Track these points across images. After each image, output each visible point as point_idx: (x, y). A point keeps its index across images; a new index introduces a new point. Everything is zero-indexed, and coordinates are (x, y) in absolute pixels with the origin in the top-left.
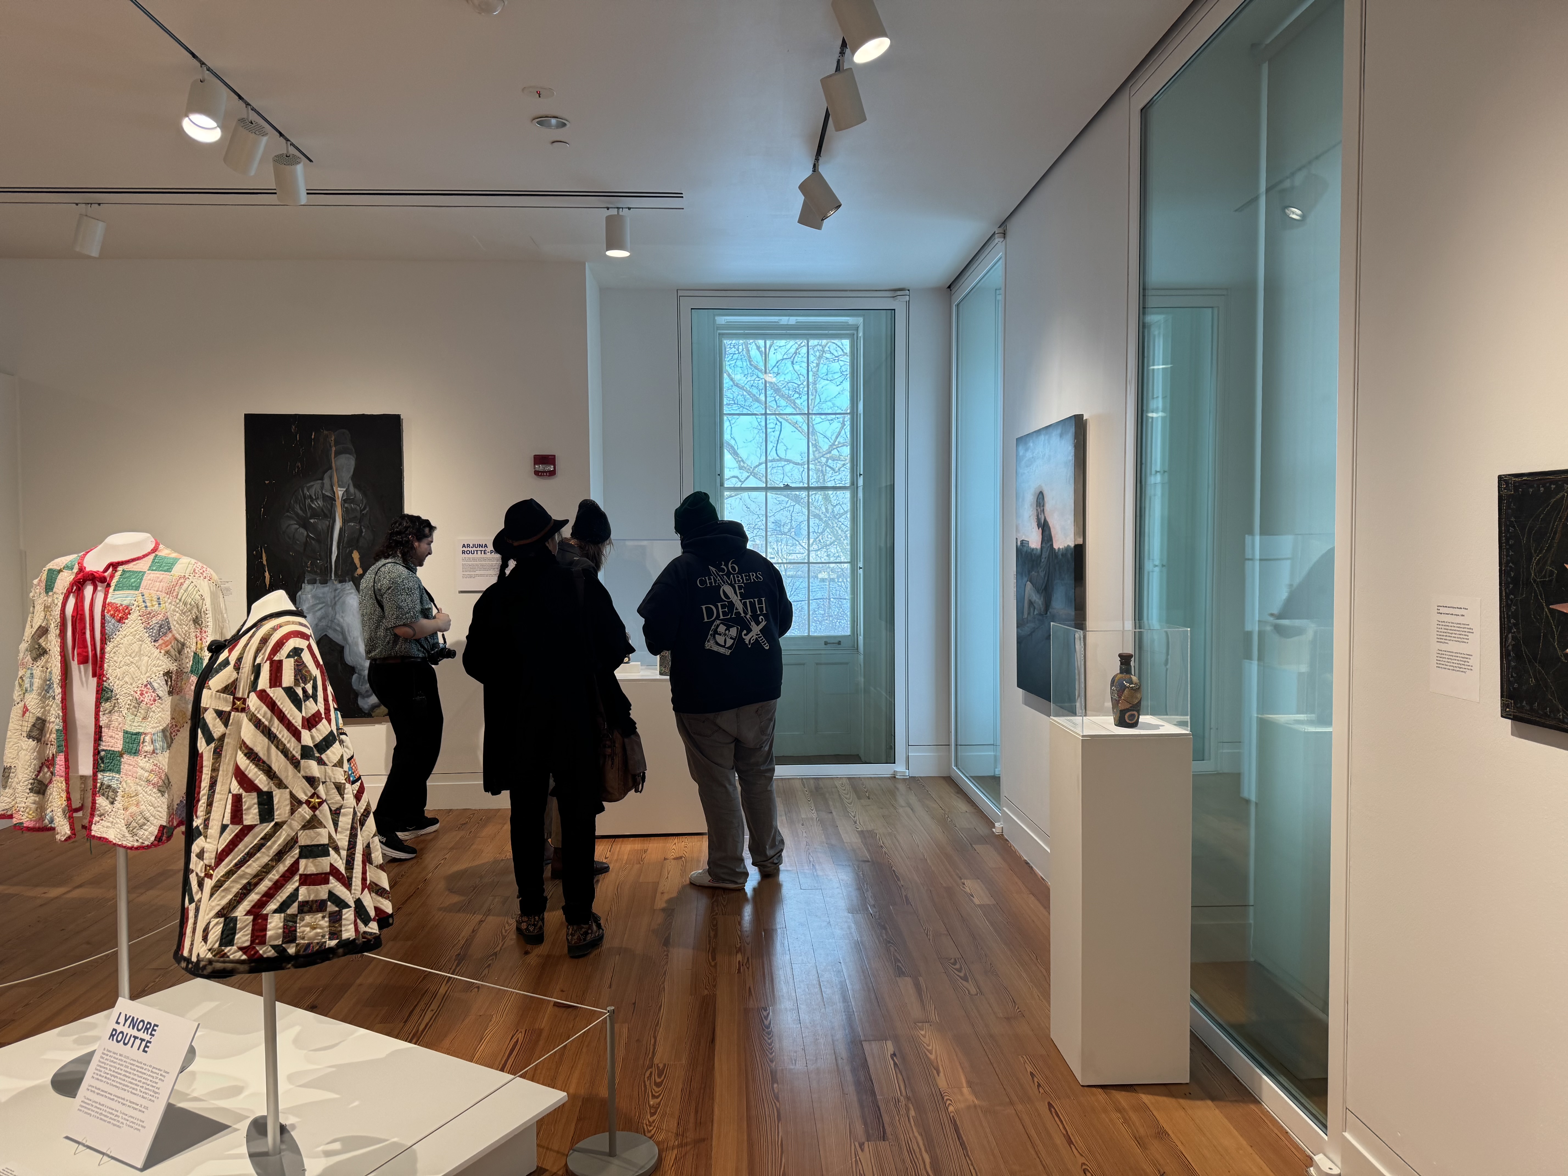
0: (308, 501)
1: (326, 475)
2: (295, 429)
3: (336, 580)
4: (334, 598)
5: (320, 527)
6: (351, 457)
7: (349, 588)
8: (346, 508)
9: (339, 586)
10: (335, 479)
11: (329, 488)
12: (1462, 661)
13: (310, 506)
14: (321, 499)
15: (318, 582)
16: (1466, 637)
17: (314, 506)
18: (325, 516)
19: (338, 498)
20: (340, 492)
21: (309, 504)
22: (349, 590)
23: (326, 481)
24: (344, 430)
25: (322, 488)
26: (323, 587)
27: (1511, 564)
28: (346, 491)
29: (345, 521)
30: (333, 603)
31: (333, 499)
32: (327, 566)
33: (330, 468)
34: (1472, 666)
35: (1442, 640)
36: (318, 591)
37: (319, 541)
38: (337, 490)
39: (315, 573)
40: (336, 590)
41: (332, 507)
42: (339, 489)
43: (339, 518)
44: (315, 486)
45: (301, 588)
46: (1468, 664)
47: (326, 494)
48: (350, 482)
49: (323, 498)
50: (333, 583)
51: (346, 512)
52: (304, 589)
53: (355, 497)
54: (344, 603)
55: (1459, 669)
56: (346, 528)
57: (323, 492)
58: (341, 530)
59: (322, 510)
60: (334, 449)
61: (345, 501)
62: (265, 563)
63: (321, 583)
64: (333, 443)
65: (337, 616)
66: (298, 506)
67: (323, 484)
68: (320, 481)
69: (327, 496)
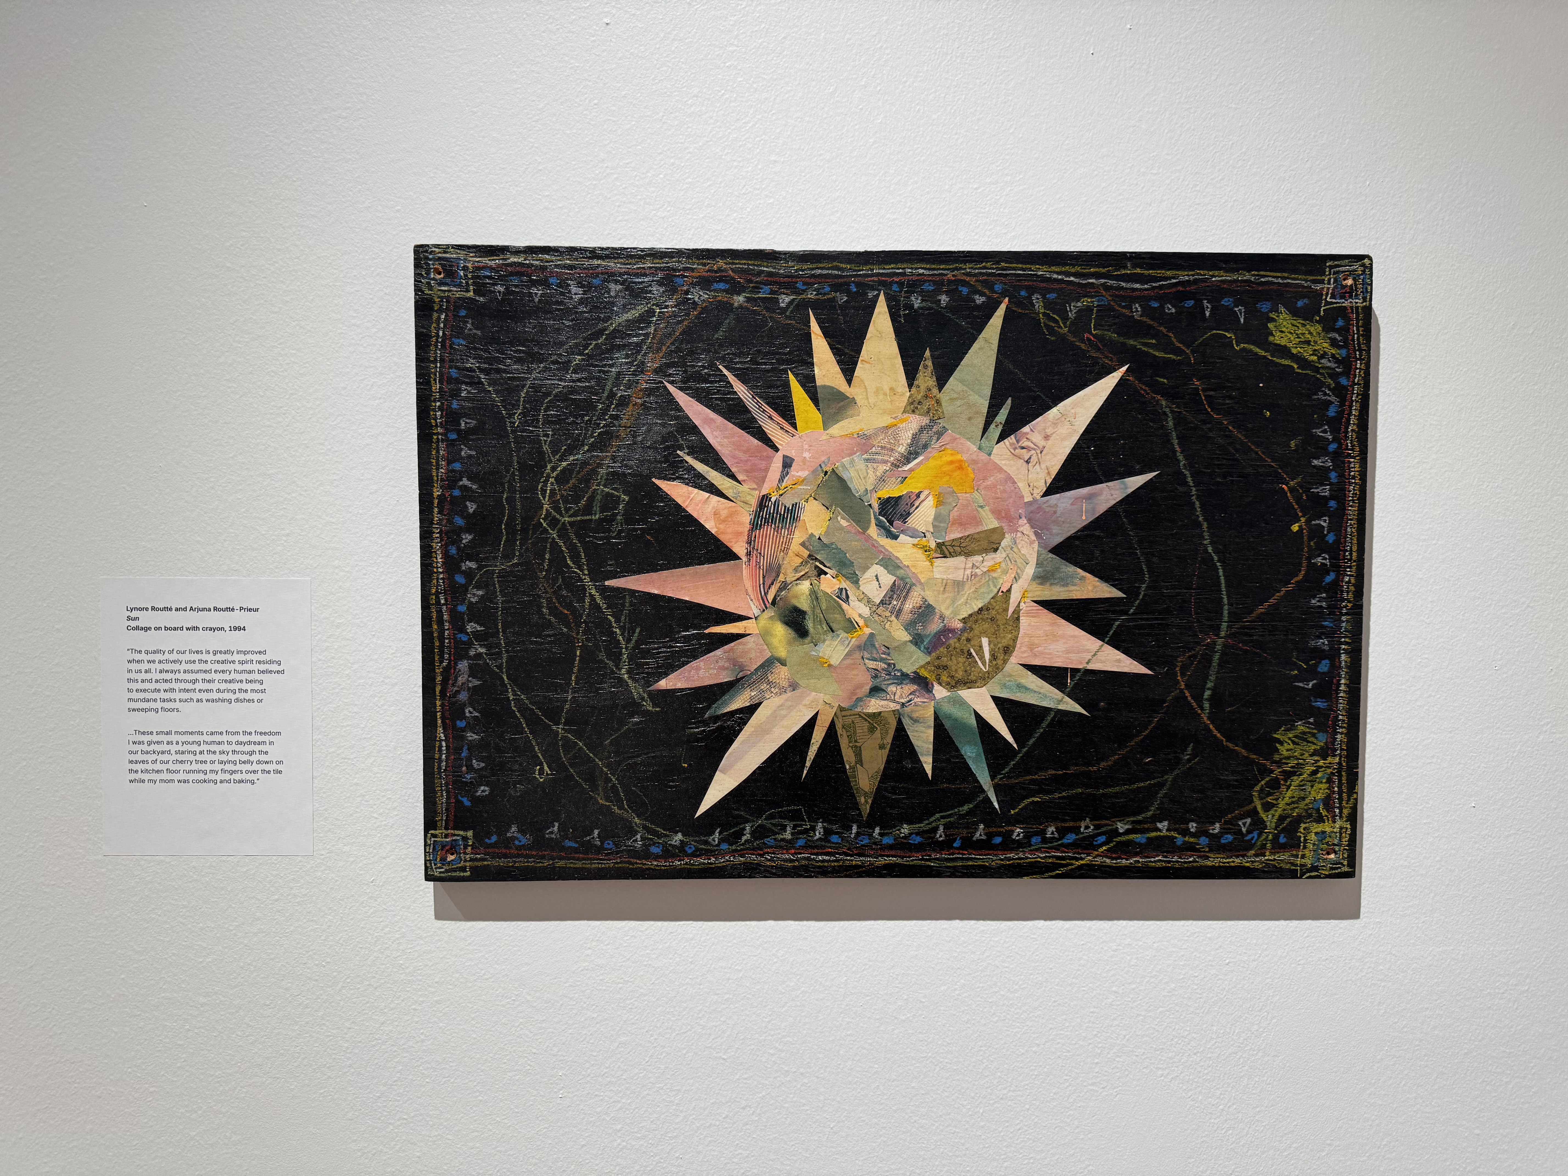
12: (243, 753)
16: (257, 686)
27: (465, 482)
34: (279, 762)
35: (152, 705)
46: (263, 758)
55: (227, 776)
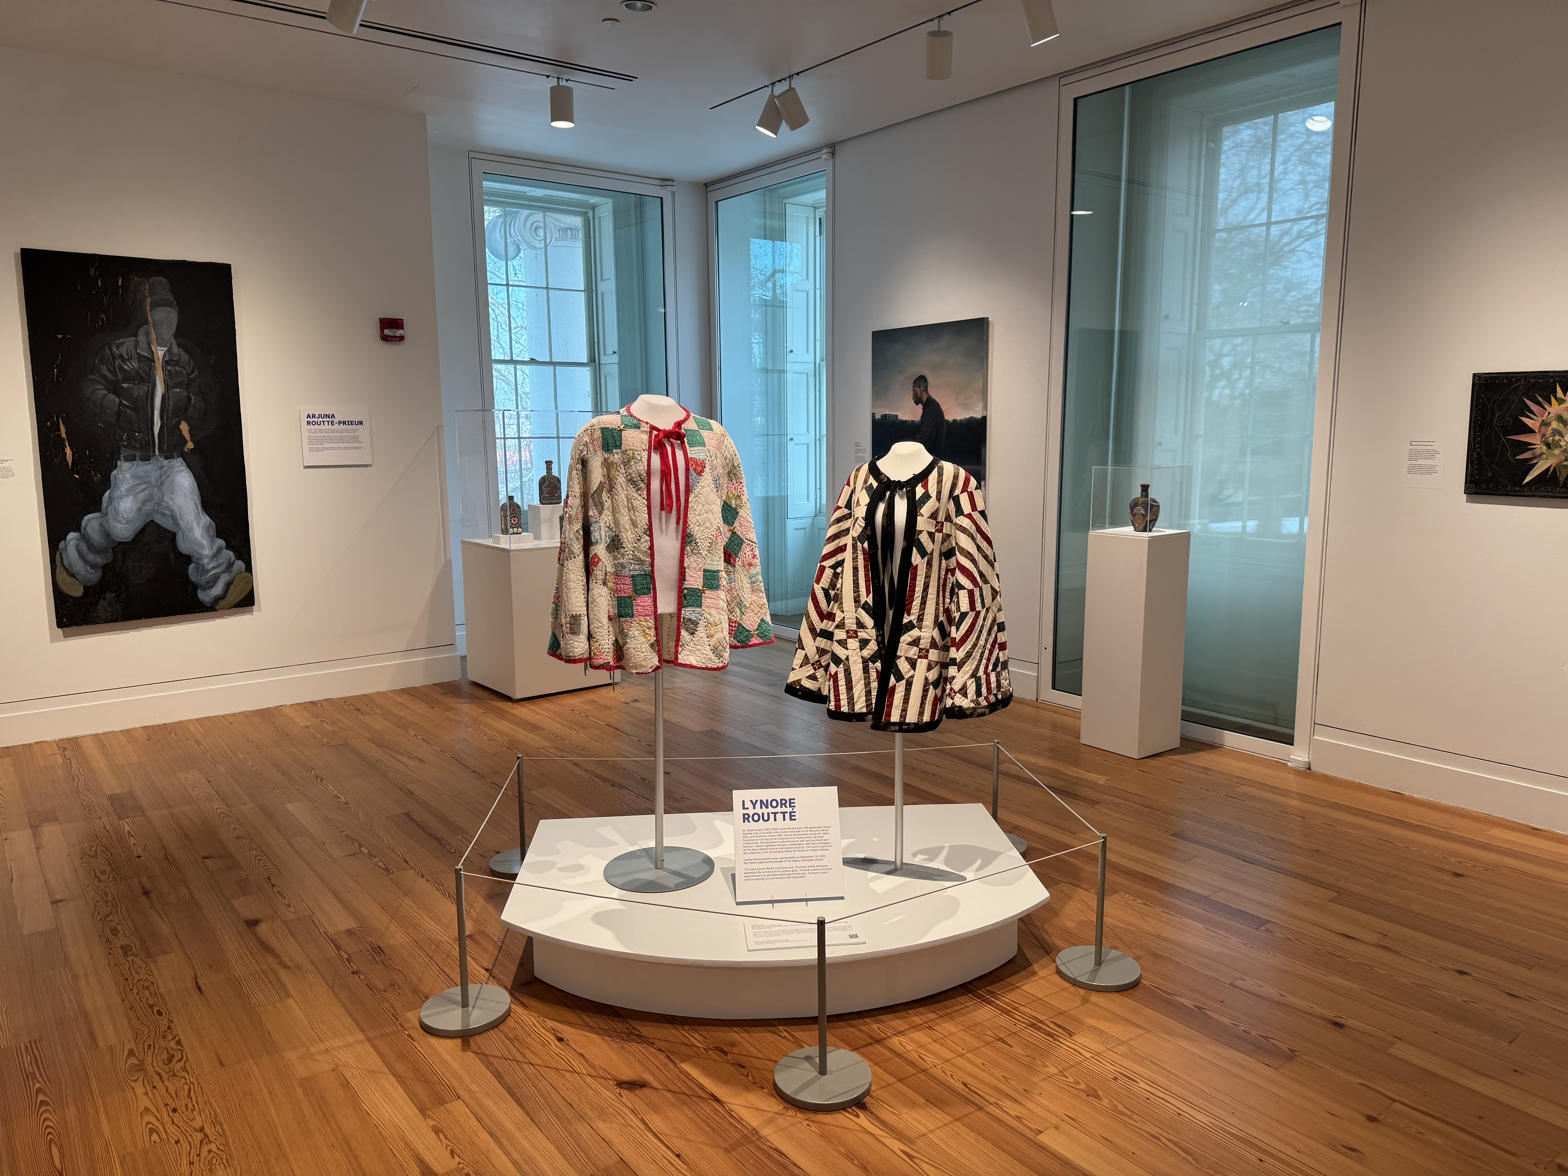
0: (118, 362)
1: (140, 330)
2: (95, 273)
3: (161, 456)
4: (161, 476)
5: (136, 393)
6: (173, 310)
7: (178, 465)
8: (169, 371)
9: (166, 462)
10: (153, 336)
11: (146, 346)
12: (1430, 468)
13: (121, 369)
14: (136, 360)
15: (138, 458)
16: (1434, 456)
17: (126, 367)
18: (142, 380)
19: (158, 359)
20: (160, 352)
21: (121, 365)
22: (179, 467)
23: (141, 337)
24: (161, 278)
25: (136, 346)
26: (146, 464)
28: (168, 350)
29: (167, 387)
30: (159, 484)
31: (151, 360)
32: (149, 440)
33: (146, 322)
34: (1437, 470)
35: (1413, 459)
36: (139, 469)
37: (135, 410)
38: (156, 349)
39: (134, 448)
40: (162, 467)
41: (150, 370)
42: (159, 348)
43: (161, 381)
44: (127, 343)
45: (116, 467)
46: (1434, 470)
47: (142, 353)
48: (173, 340)
49: (138, 358)
50: (158, 459)
51: (169, 377)
52: (121, 467)
53: (180, 358)
54: (173, 482)
55: (1427, 473)
56: (170, 394)
57: (138, 351)
58: (163, 397)
59: (138, 373)
60: (149, 300)
61: (166, 363)
62: (64, 435)
63: (142, 460)
64: (147, 293)
65: (165, 498)
66: (105, 367)
67: (137, 341)
68: (133, 338)
69: (144, 356)
